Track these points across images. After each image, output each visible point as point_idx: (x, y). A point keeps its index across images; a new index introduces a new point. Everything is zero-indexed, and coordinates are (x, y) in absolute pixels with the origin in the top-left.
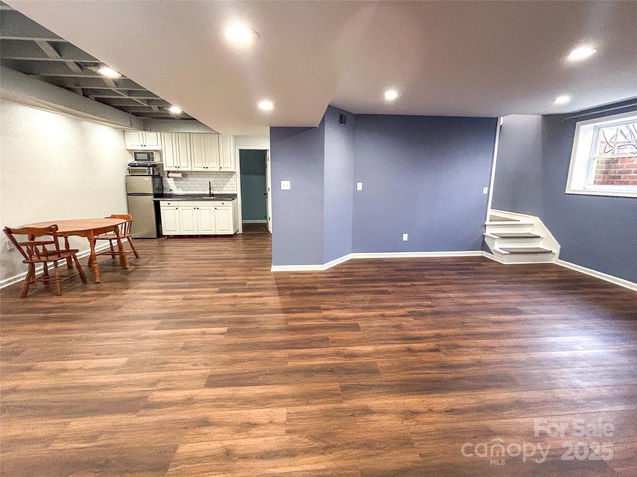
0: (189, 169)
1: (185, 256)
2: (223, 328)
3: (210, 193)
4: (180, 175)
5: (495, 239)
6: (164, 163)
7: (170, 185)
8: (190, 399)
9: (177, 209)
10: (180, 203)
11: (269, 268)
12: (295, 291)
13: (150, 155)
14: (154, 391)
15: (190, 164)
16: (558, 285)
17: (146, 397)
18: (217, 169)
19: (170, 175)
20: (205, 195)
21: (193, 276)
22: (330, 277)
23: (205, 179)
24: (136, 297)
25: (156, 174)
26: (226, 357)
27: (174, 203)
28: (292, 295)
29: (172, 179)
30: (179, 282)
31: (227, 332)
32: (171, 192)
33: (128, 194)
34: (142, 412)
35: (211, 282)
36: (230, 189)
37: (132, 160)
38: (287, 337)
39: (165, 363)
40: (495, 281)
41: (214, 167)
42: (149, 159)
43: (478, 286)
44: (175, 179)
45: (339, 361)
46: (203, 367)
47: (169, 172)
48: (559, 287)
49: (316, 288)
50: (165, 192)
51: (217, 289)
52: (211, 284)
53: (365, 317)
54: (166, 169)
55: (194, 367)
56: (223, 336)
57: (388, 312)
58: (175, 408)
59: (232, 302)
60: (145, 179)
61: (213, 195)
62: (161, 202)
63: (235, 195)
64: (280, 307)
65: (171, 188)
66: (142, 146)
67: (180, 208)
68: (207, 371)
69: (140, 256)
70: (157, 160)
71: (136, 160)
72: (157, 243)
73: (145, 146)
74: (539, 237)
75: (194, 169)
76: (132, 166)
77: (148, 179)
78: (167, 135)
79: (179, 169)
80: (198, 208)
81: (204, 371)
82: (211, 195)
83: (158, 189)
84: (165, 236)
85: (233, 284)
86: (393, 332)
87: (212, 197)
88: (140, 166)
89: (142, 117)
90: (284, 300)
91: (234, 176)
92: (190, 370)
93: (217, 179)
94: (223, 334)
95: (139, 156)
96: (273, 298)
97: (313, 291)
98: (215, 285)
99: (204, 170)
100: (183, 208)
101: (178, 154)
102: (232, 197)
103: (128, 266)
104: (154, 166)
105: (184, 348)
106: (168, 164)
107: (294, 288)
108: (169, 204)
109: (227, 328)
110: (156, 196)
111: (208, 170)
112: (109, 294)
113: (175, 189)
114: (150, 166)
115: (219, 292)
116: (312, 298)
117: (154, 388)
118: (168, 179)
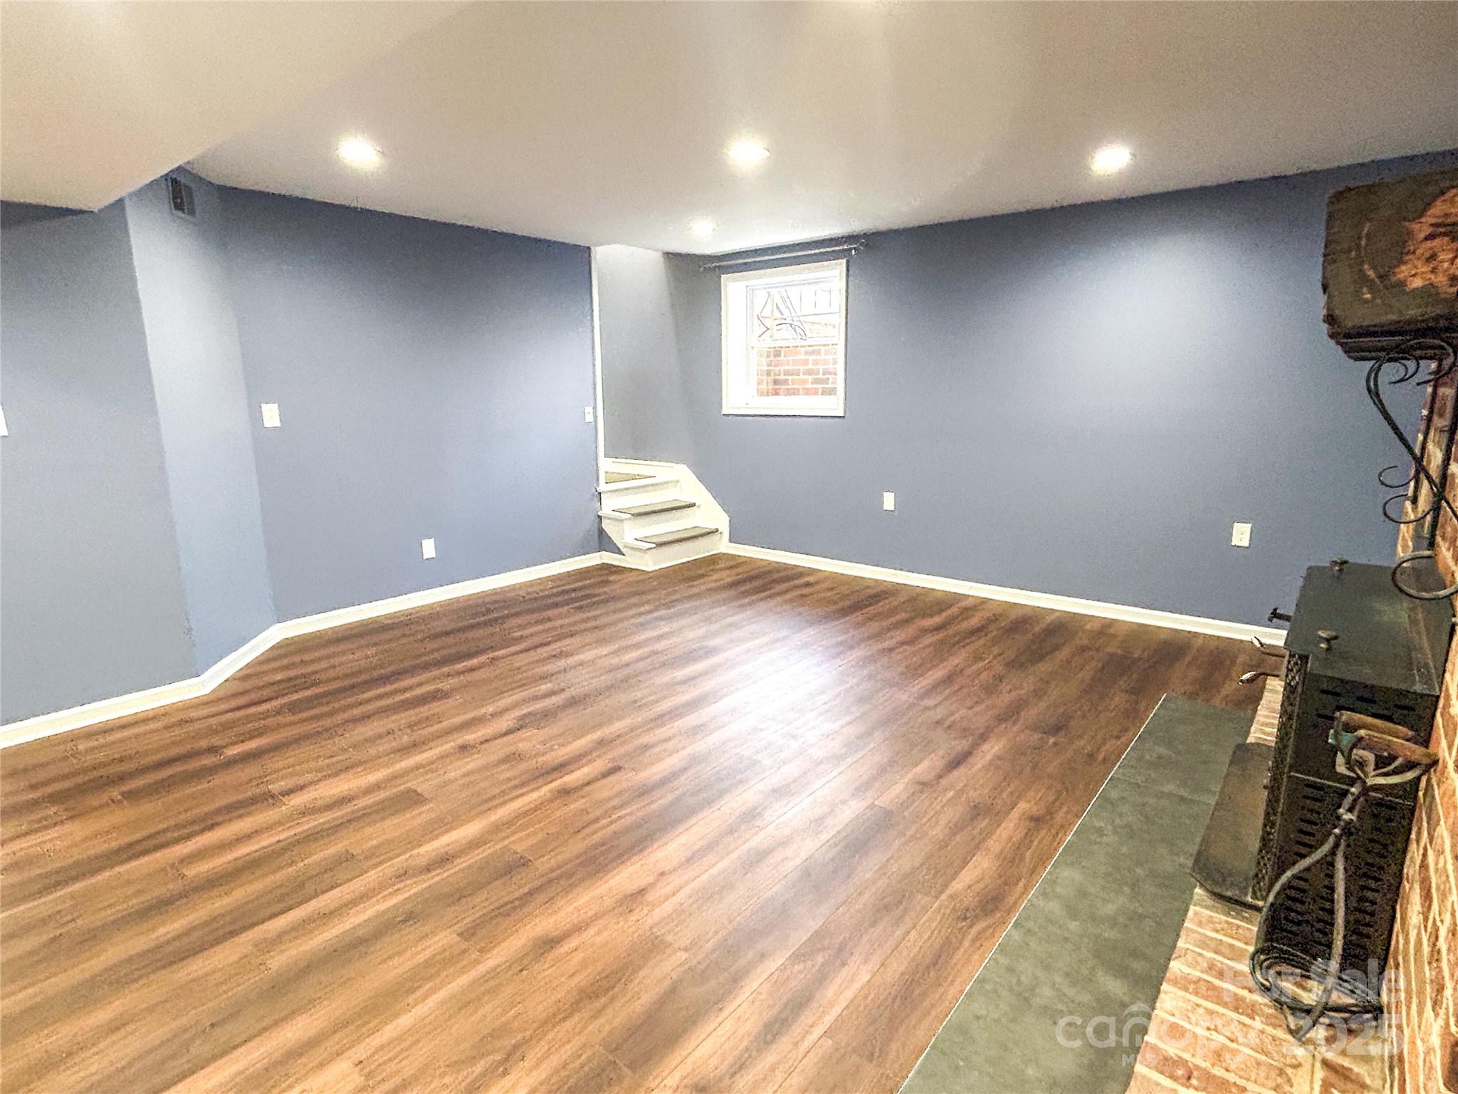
5: (622, 521)
12: (138, 782)
16: (743, 589)
22: (238, 708)
40: (647, 607)
43: (625, 624)
45: (413, 888)
48: (746, 591)
53: (418, 767)
57: (470, 737)
74: (693, 505)
86: (505, 773)
90: (107, 820)
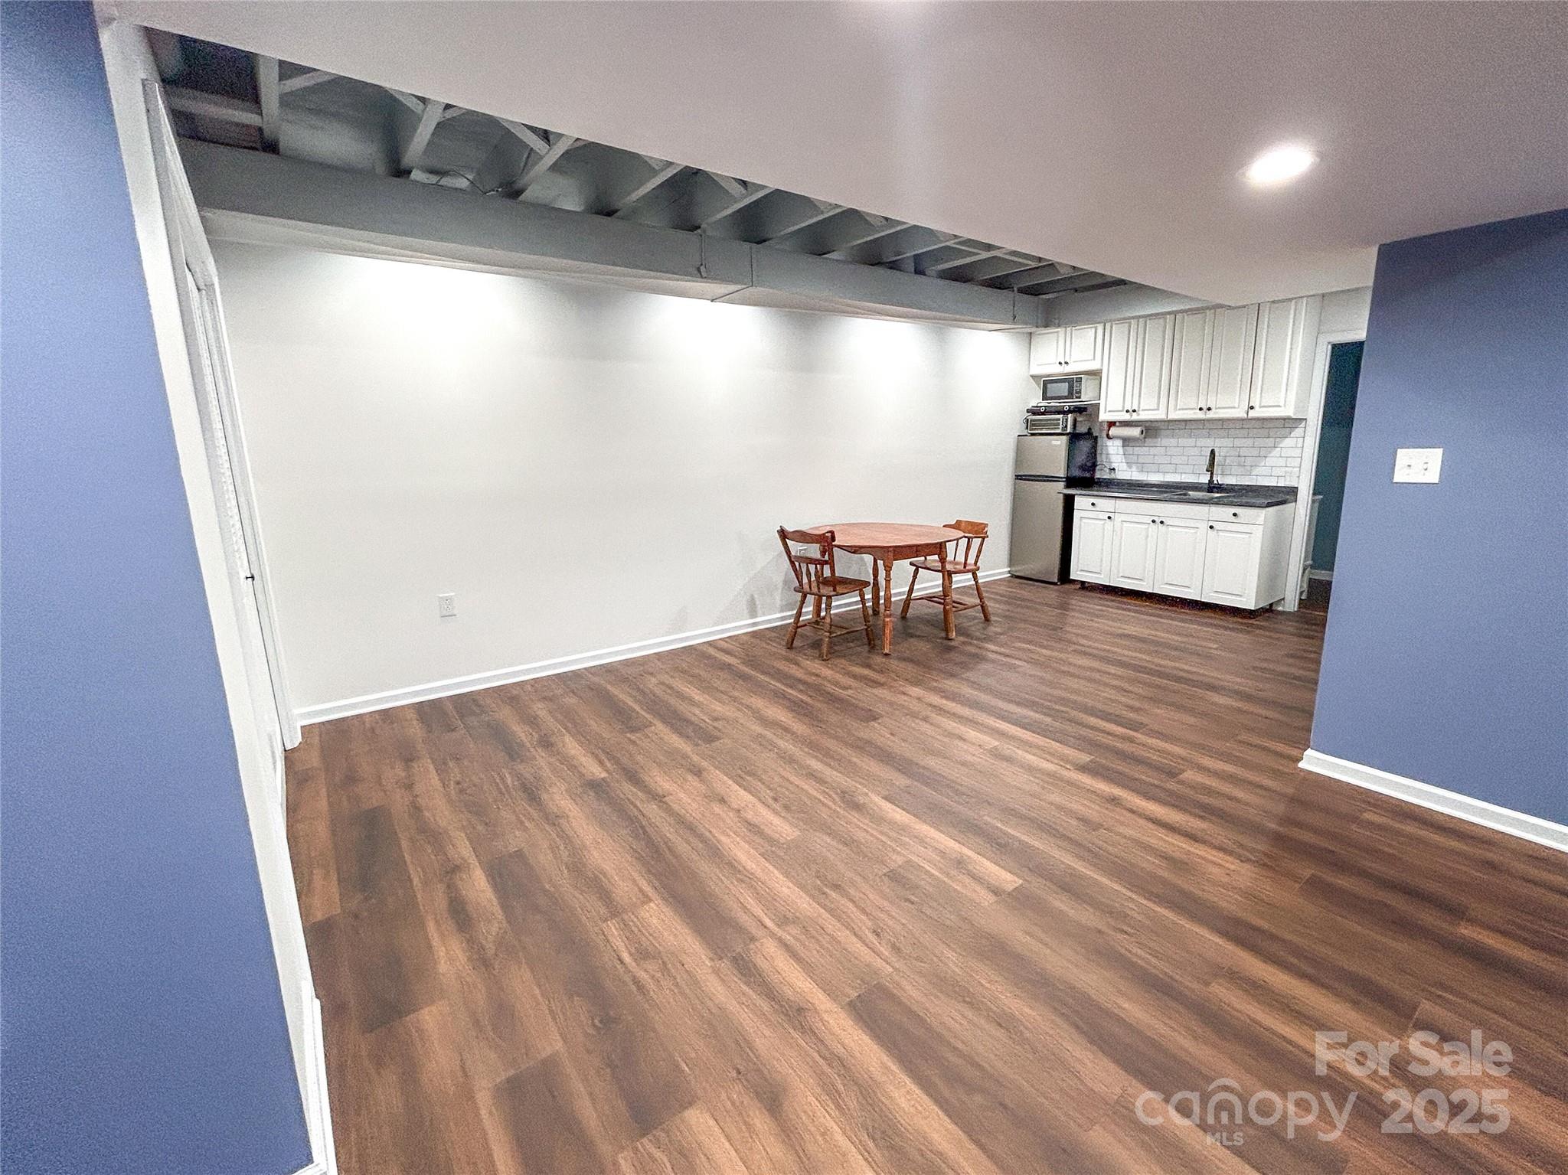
0: (1160, 415)
1: (1084, 642)
2: (1009, 877)
3: (1211, 481)
4: (1135, 432)
6: (1102, 402)
7: (1113, 458)
8: (800, 1010)
9: (1109, 518)
10: (1122, 504)
11: (1295, 752)
12: (1343, 882)
13: (1073, 383)
14: (773, 935)
15: (1163, 400)
17: (753, 939)
18: (1240, 413)
19: (1113, 431)
20: (1196, 487)
21: (1062, 701)
23: (1202, 442)
24: (915, 706)
25: (1082, 429)
26: (953, 961)
27: (1105, 504)
28: (1316, 887)
29: (1119, 443)
30: (1018, 704)
31: (1009, 894)
32: (1113, 476)
33: (1018, 477)
34: (725, 965)
35: (1084, 732)
36: (1277, 472)
37: (1036, 400)
38: (1163, 1029)
39: (836, 887)
41: (1230, 406)
42: (1070, 395)
44: (1126, 441)
46: (885, 951)
47: (1112, 424)
49: (1457, 913)
50: (1098, 475)
51: (1085, 758)
52: (1084, 739)
54: (1104, 416)
55: (872, 938)
56: (992, 898)
58: (765, 1006)
59: (1092, 810)
60: (1054, 442)
61: (1220, 488)
62: (1077, 499)
63: (1292, 492)
64: (1229, 903)
65: (1114, 465)
66: (1060, 363)
67: (1118, 518)
68: (886, 967)
69: (993, 618)
70: (1087, 397)
71: (1045, 398)
72: (1054, 595)
73: (1066, 363)
75: (1174, 415)
76: (1034, 414)
77: (1059, 443)
78: (1118, 331)
79: (1135, 417)
80: (1162, 522)
81: (879, 963)
82: (1212, 487)
83: (1083, 468)
84: (1074, 581)
85: (1139, 761)
87: (1216, 493)
88: (1051, 413)
89: (1044, 296)
90: (1268, 889)
91: (1299, 432)
92: (860, 938)
93: (1238, 442)
94: (996, 892)
95: (1053, 390)
96: (1232, 864)
97: (1429, 918)
98: (1093, 746)
99: (1201, 415)
100: (1124, 517)
101: (1138, 375)
102: (1281, 496)
103: (953, 635)
104: (1080, 410)
105: (894, 876)
106: (1112, 406)
107: (1341, 866)
108: (1093, 504)
109: (1021, 882)
110: (1071, 482)
111: (1210, 415)
112: (882, 685)
113: (1124, 466)
114: (1070, 412)
115: (1083, 768)
116: (1403, 946)
117: (776, 929)
118: (1109, 443)
